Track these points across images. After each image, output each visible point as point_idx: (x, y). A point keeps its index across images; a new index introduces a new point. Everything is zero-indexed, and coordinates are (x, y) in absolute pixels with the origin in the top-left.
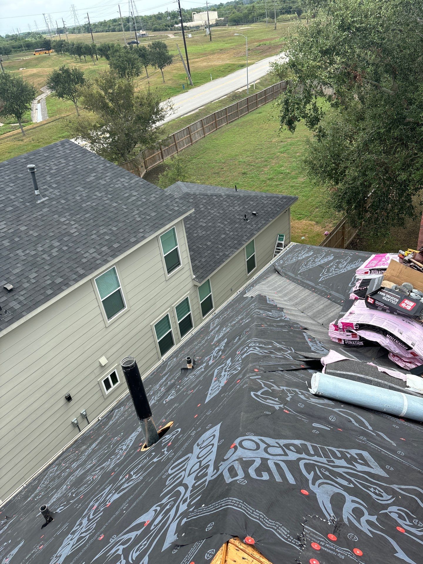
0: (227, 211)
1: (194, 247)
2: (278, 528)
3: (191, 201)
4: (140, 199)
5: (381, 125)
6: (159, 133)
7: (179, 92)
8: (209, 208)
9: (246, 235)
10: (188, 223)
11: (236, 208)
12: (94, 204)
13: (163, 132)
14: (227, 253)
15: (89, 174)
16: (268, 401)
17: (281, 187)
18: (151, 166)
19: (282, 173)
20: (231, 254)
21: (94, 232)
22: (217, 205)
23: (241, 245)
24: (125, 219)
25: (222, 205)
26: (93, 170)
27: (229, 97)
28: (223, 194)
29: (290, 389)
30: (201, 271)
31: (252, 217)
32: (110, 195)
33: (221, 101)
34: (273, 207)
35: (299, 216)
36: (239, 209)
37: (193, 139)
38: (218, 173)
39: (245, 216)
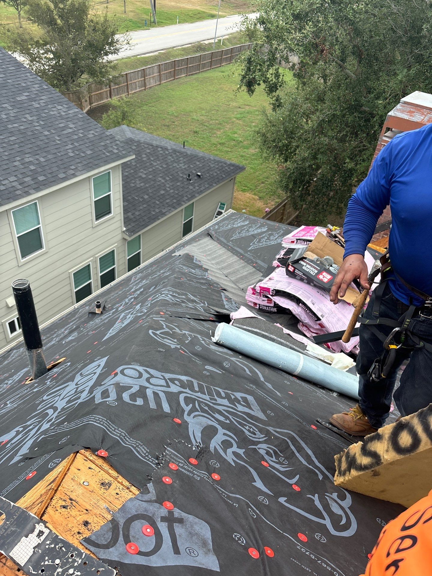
0: (171, 167)
1: (130, 198)
2: (137, 446)
3: (134, 147)
4: (76, 133)
5: (338, 107)
6: (111, 68)
7: (140, 27)
8: (152, 159)
9: (186, 196)
10: (127, 170)
11: (181, 165)
12: (22, 127)
13: (114, 68)
14: (164, 211)
15: (21, 92)
16: (165, 340)
17: (231, 154)
18: (97, 103)
19: (234, 140)
20: (168, 213)
21: (18, 158)
22: (161, 158)
23: (179, 205)
24: (55, 151)
25: (166, 159)
26: (26, 89)
27: (193, 47)
28: (169, 148)
29: (193, 334)
30: (133, 224)
31: (196, 178)
32: (42, 121)
33: (184, 50)
34: (219, 172)
35: (244, 188)
36: (183, 167)
37: (147, 84)
38: (168, 126)
39: (189, 175)
